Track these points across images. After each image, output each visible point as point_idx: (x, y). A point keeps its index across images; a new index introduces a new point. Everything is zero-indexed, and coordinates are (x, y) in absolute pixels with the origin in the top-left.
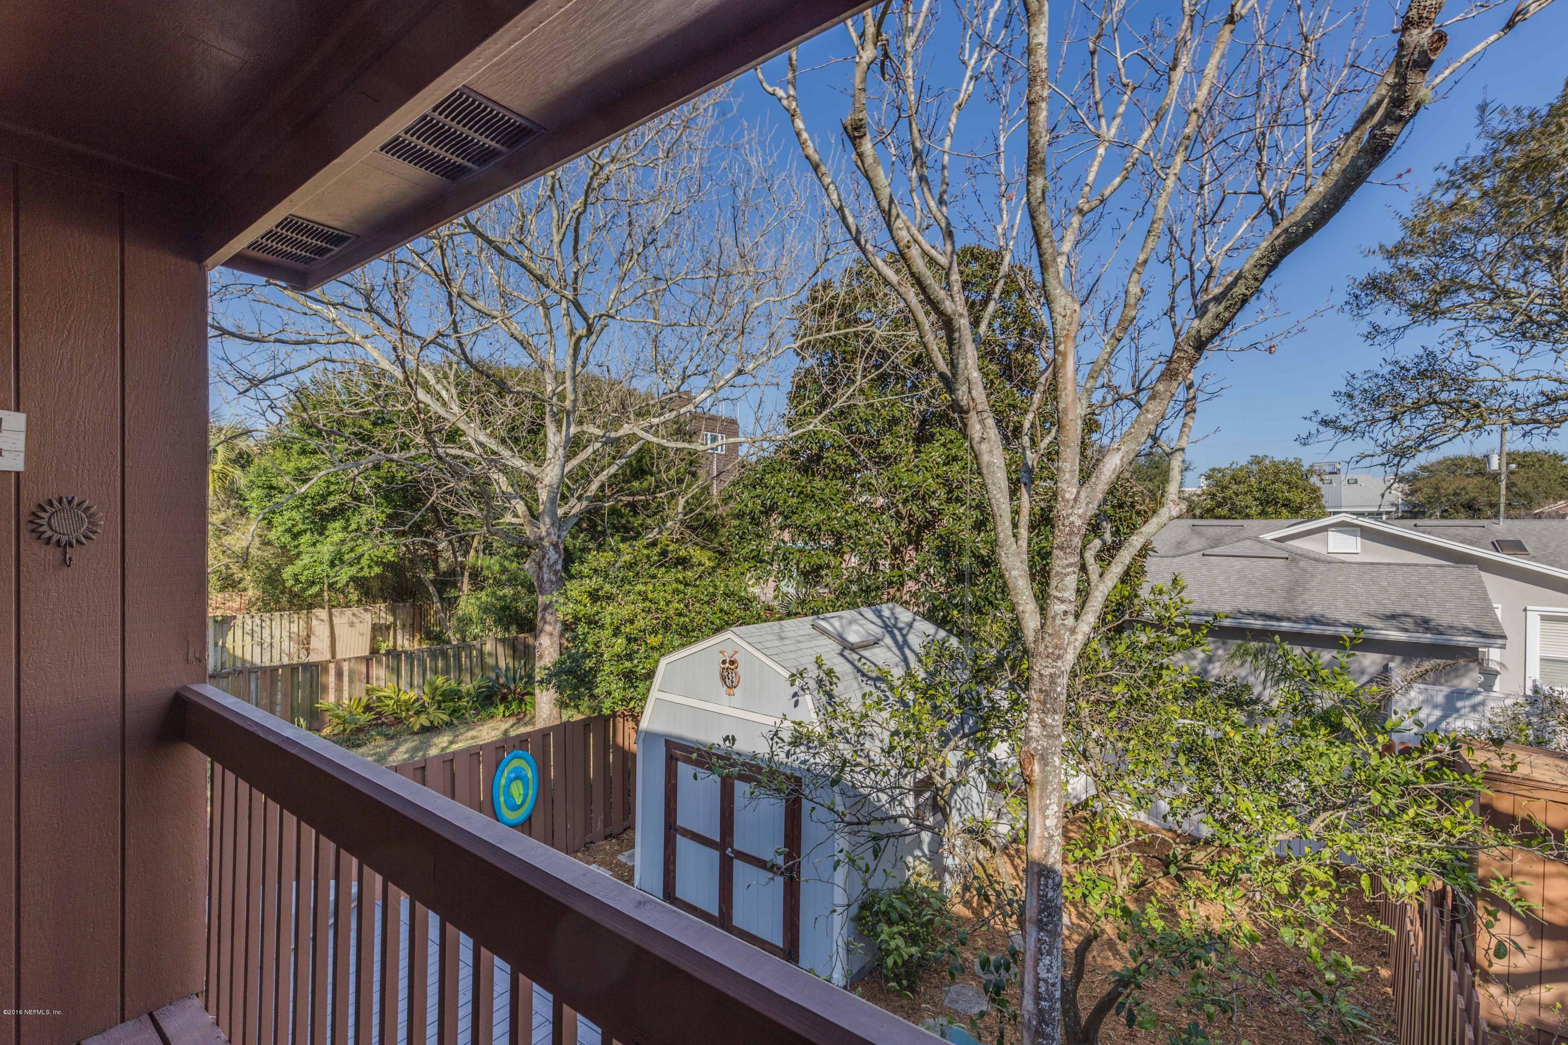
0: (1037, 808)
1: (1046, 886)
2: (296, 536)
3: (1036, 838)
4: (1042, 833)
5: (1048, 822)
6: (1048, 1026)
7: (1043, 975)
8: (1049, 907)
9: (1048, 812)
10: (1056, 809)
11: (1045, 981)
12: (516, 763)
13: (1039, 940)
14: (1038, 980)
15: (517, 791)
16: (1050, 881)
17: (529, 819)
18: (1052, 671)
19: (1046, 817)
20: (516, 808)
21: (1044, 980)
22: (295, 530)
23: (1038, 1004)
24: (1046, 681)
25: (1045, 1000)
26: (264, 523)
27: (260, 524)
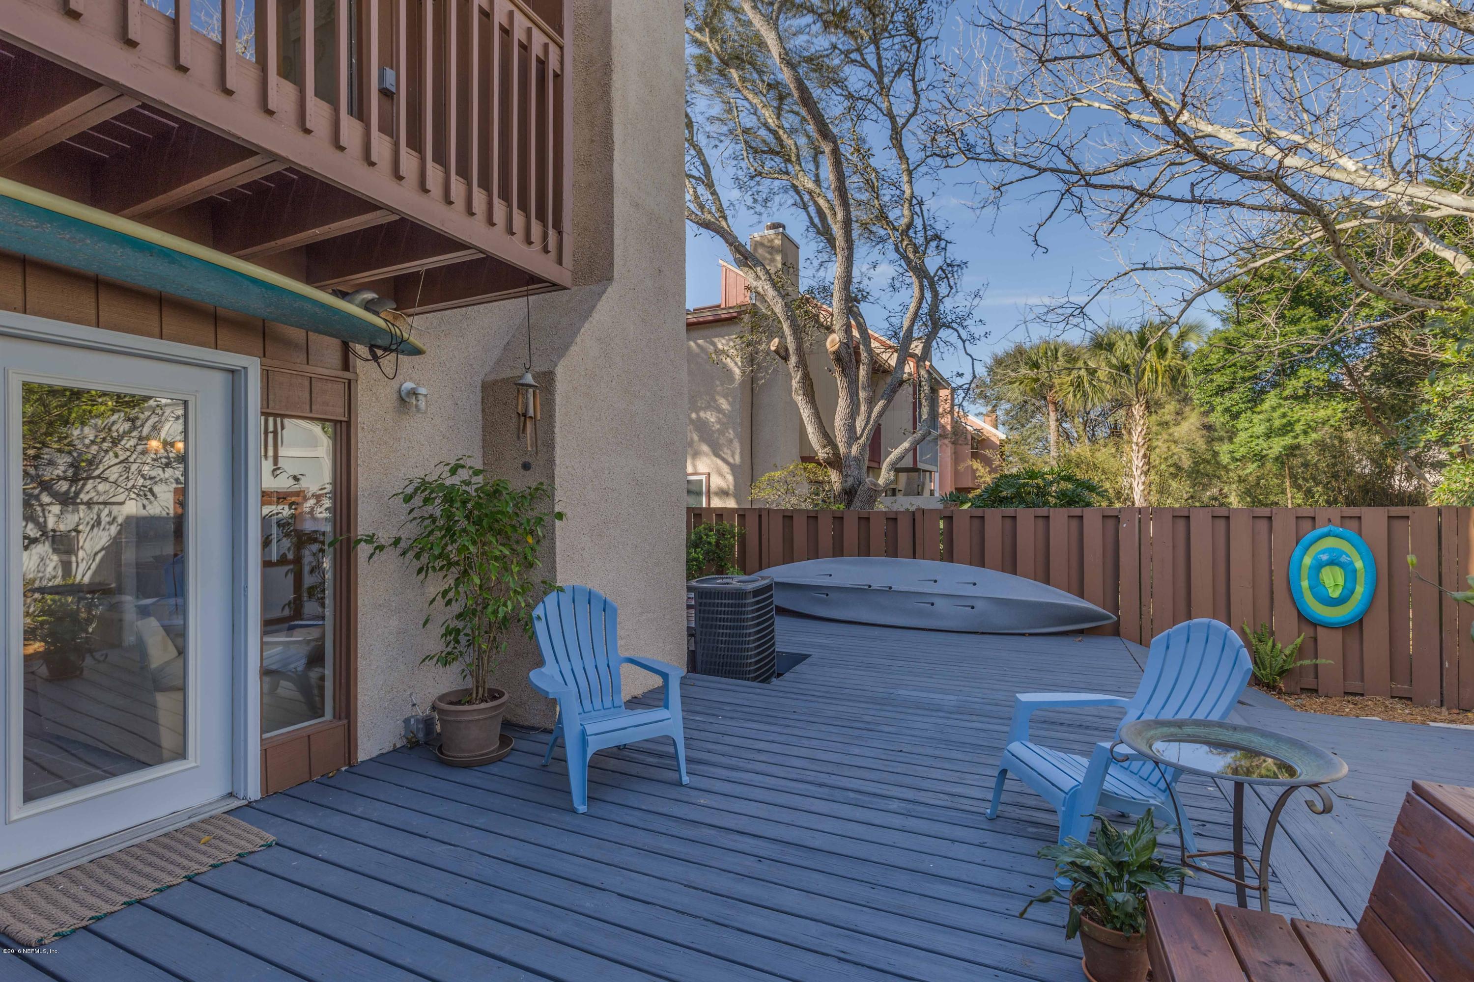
12: (1330, 543)
15: (1334, 578)
17: (1358, 623)
20: (1335, 602)
22: (1235, 409)
26: (1206, 408)
27: (1202, 409)
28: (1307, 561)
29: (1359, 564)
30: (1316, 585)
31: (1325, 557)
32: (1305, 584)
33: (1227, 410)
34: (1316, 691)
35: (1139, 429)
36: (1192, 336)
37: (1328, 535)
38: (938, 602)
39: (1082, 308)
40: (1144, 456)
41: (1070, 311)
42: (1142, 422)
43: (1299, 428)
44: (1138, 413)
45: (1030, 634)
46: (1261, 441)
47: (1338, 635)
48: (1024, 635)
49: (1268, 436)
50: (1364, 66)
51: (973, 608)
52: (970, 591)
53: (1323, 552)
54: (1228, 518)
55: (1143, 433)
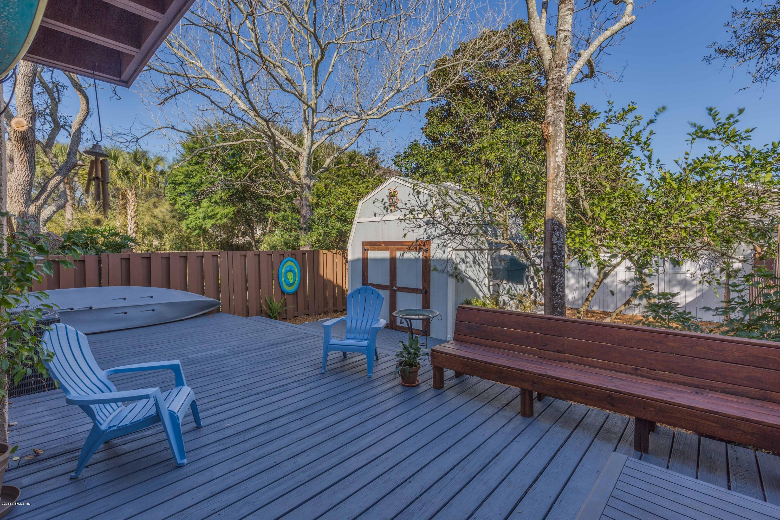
0: (551, 153)
1: (557, 194)
2: (187, 207)
3: (551, 169)
4: (554, 165)
5: (557, 159)
6: (558, 268)
7: (555, 241)
8: (558, 205)
9: (557, 154)
10: (562, 152)
11: (557, 244)
12: (289, 263)
13: (553, 224)
14: (553, 245)
15: (290, 276)
16: (559, 191)
17: (296, 292)
18: (558, 74)
19: (556, 156)
20: (291, 285)
21: (555, 244)
22: (187, 204)
23: (553, 257)
24: (556, 82)
25: (556, 254)
26: (173, 201)
27: (171, 202)
28: (283, 271)
29: (296, 271)
30: (286, 279)
31: (288, 269)
32: (283, 279)
33: (184, 204)
34: (286, 318)
35: (132, 207)
36: (161, 163)
37: (288, 261)
38: (130, 311)
39: (138, 139)
40: (135, 223)
41: (129, 138)
42: (133, 204)
43: (219, 216)
44: (131, 198)
45: (185, 319)
46: (200, 220)
47: (291, 296)
48: (182, 320)
49: (204, 219)
50: (284, 90)
51: (153, 310)
52: (150, 301)
53: (287, 267)
54: (259, 255)
55: (134, 210)
